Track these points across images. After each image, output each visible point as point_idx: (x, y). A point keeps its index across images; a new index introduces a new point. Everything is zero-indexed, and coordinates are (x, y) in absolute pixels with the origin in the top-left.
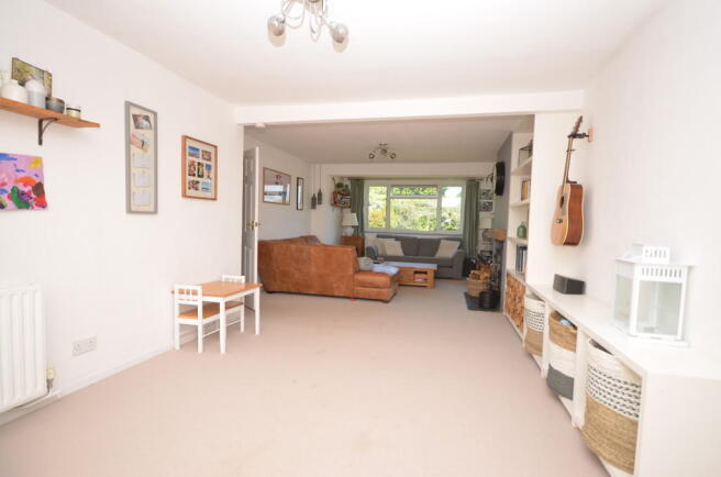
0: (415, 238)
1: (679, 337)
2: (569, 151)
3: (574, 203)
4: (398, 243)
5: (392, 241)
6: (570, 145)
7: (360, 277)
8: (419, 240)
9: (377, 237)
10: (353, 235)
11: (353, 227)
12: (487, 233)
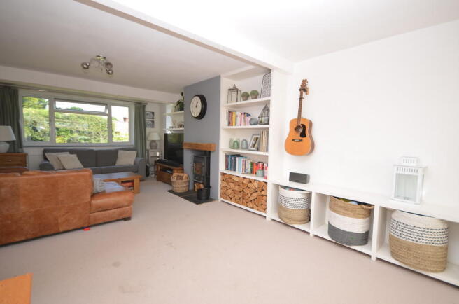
0: (93, 151)
1: (418, 201)
2: (301, 98)
3: (302, 130)
4: (74, 156)
5: (67, 155)
6: (301, 95)
7: (98, 201)
8: (97, 151)
9: (45, 151)
10: (8, 152)
11: (8, 142)
12: (154, 144)
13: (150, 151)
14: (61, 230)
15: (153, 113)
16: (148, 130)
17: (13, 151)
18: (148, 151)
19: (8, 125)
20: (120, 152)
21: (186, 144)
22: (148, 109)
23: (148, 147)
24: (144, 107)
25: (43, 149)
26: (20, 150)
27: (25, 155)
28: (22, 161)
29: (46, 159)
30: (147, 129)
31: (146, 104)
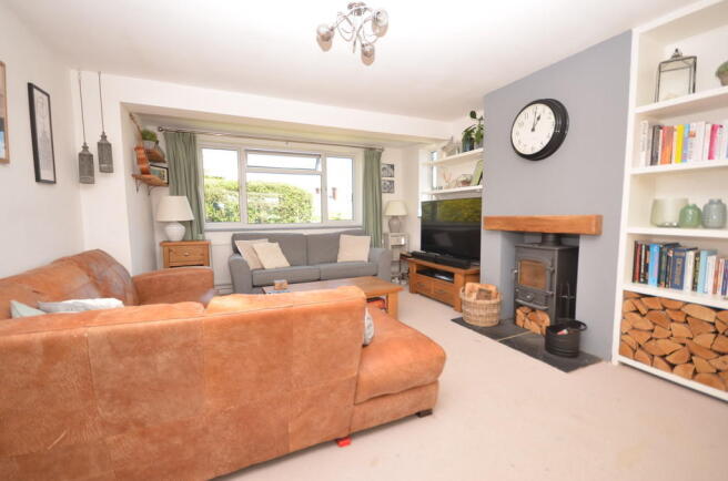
0: (301, 235)
4: (276, 245)
8: (306, 238)
9: (235, 238)
10: (183, 240)
11: (182, 223)
12: (395, 222)
13: (390, 235)
14: (292, 448)
15: (392, 167)
16: (386, 197)
17: (190, 238)
18: (386, 235)
19: (182, 195)
20: (344, 238)
21: (490, 220)
22: (386, 159)
23: (386, 229)
24: (380, 154)
25: (231, 234)
26: (200, 236)
27: (207, 246)
28: (202, 255)
29: (236, 251)
30: (384, 195)
31: (383, 150)
